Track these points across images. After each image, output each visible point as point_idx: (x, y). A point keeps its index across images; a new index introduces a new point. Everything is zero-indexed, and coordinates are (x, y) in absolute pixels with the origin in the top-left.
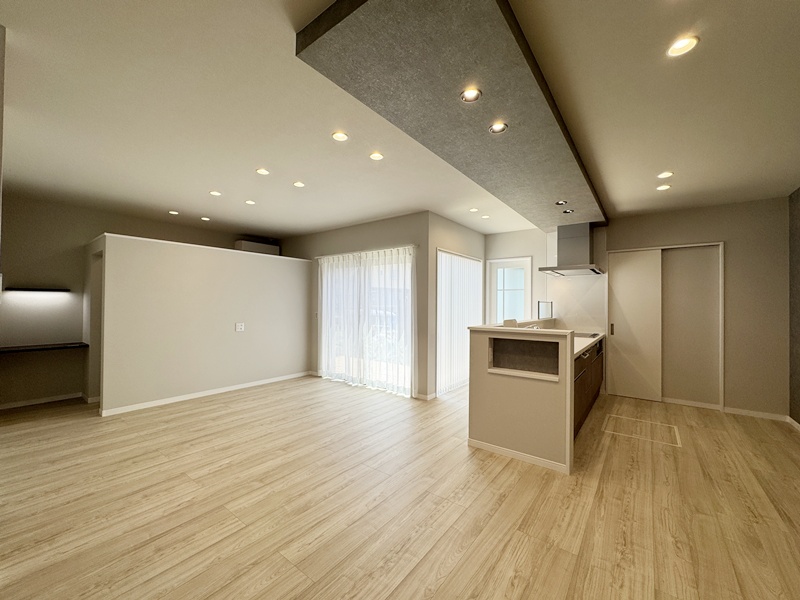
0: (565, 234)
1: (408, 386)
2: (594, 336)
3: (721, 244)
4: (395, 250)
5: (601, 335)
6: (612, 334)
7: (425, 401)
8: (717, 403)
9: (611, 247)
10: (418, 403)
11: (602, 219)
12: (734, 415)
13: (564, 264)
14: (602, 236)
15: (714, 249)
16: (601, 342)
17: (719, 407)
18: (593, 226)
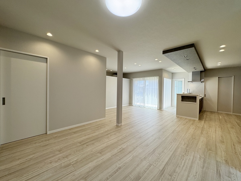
0: (194, 73)
1: (157, 107)
2: (201, 97)
3: (233, 76)
4: (154, 77)
5: (202, 97)
6: (205, 96)
7: (161, 110)
8: (231, 112)
9: (205, 76)
10: (160, 111)
11: (204, 70)
12: (235, 115)
13: (193, 80)
14: (203, 74)
15: (232, 77)
16: (202, 98)
17: (231, 113)
18: (201, 72)
